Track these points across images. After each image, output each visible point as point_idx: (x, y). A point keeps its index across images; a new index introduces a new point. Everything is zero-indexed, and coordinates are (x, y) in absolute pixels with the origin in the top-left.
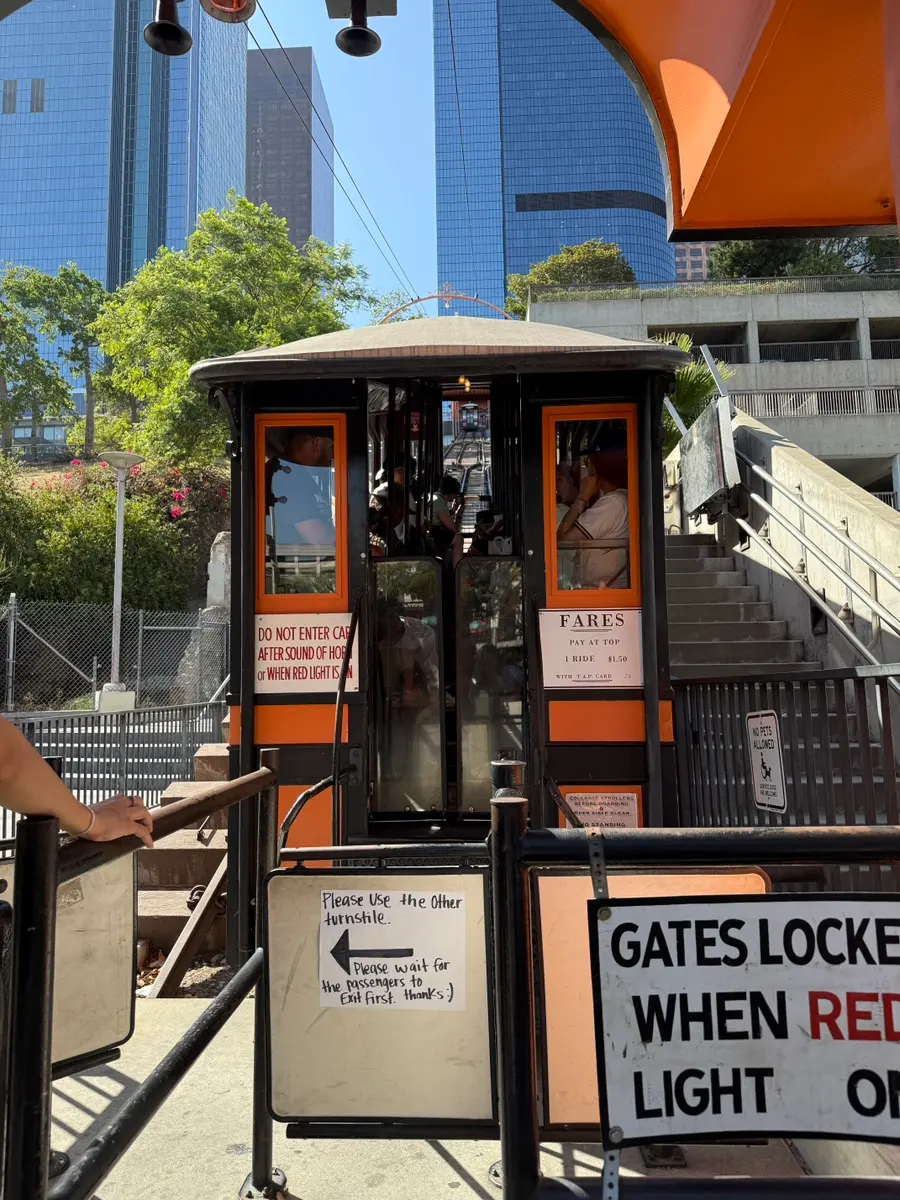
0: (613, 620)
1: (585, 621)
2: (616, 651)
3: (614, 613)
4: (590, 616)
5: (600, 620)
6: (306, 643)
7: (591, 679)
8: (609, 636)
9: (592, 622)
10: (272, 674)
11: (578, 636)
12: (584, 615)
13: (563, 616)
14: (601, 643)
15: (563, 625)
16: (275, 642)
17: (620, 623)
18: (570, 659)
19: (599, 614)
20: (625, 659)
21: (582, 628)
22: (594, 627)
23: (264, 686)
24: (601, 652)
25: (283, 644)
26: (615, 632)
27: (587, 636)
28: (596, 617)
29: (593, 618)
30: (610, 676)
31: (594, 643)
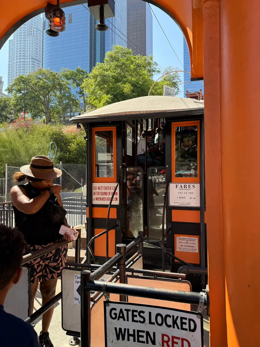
0: (192, 187)
1: (183, 187)
2: (193, 196)
3: (192, 185)
4: (184, 185)
5: (187, 187)
6: (105, 191)
7: (184, 204)
8: (190, 191)
9: (185, 187)
10: (97, 199)
11: (181, 191)
12: (183, 185)
13: (176, 185)
14: (188, 193)
15: (176, 188)
16: (97, 191)
17: (194, 187)
18: (178, 198)
19: (188, 185)
20: (195, 198)
21: (182, 189)
22: (186, 189)
23: (95, 202)
24: (188, 196)
25: (100, 191)
26: (192, 190)
27: (184, 191)
28: (186, 186)
29: (185, 186)
30: (190, 203)
31: (186, 193)
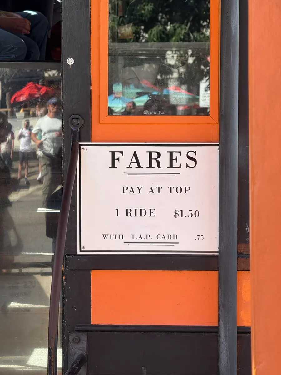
0: (183, 159)
1: (144, 160)
3: (184, 150)
4: (150, 153)
5: (165, 160)
7: (149, 240)
8: (175, 181)
9: (154, 163)
11: (134, 181)
12: (143, 153)
13: (113, 153)
14: (165, 191)
15: (113, 166)
17: (192, 163)
18: (122, 213)
19: (164, 151)
20: (197, 214)
21: (139, 170)
22: (156, 169)
24: (164, 204)
27: (146, 182)
28: (159, 155)
29: (155, 156)
30: (176, 237)
31: (156, 191)
